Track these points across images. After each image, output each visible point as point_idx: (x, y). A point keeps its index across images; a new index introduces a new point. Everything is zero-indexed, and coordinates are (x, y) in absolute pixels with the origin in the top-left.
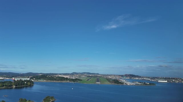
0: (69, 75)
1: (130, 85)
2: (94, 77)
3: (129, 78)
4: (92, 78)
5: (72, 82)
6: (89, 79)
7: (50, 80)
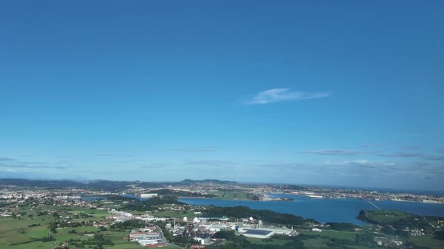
2: (228, 190)
5: (208, 198)
6: (224, 195)
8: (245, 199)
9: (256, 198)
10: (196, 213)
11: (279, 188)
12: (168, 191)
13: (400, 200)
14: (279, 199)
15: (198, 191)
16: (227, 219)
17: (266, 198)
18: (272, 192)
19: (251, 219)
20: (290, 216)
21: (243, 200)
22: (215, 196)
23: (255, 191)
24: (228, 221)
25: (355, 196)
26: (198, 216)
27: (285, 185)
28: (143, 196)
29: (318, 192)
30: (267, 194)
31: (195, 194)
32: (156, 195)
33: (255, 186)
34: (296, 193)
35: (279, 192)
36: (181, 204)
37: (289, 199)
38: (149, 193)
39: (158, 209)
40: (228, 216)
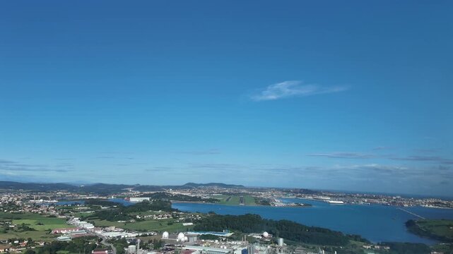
2: (234, 194)
4: (232, 197)
6: (228, 199)
8: (253, 205)
9: (266, 202)
10: (185, 224)
11: (290, 191)
12: (164, 195)
13: (431, 206)
14: (293, 204)
15: (198, 195)
16: (229, 235)
17: (278, 203)
18: (283, 197)
19: (266, 234)
20: (324, 231)
21: (251, 206)
22: (217, 200)
23: (263, 195)
24: (231, 238)
25: (377, 201)
26: (186, 229)
27: (296, 189)
28: (133, 200)
29: (334, 196)
30: (278, 198)
31: (195, 199)
32: (148, 199)
33: (262, 190)
34: (310, 197)
35: (291, 196)
36: (171, 210)
37: (305, 205)
38: (141, 196)
39: (135, 218)
40: (232, 229)
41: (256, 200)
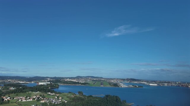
0: (76, 79)
1: (124, 87)
2: (98, 81)
3: (128, 82)
4: (97, 82)
5: (83, 85)
6: (94, 83)
7: (66, 83)
14: (132, 86)
15: (80, 81)
18: (123, 82)
23: (113, 81)
28: (40, 84)
31: (77, 83)
32: (49, 83)
34: (136, 82)
35: (126, 82)
37: (139, 86)
41: (110, 84)
